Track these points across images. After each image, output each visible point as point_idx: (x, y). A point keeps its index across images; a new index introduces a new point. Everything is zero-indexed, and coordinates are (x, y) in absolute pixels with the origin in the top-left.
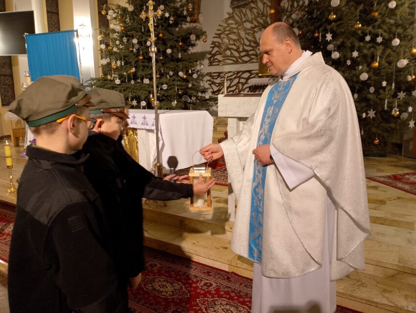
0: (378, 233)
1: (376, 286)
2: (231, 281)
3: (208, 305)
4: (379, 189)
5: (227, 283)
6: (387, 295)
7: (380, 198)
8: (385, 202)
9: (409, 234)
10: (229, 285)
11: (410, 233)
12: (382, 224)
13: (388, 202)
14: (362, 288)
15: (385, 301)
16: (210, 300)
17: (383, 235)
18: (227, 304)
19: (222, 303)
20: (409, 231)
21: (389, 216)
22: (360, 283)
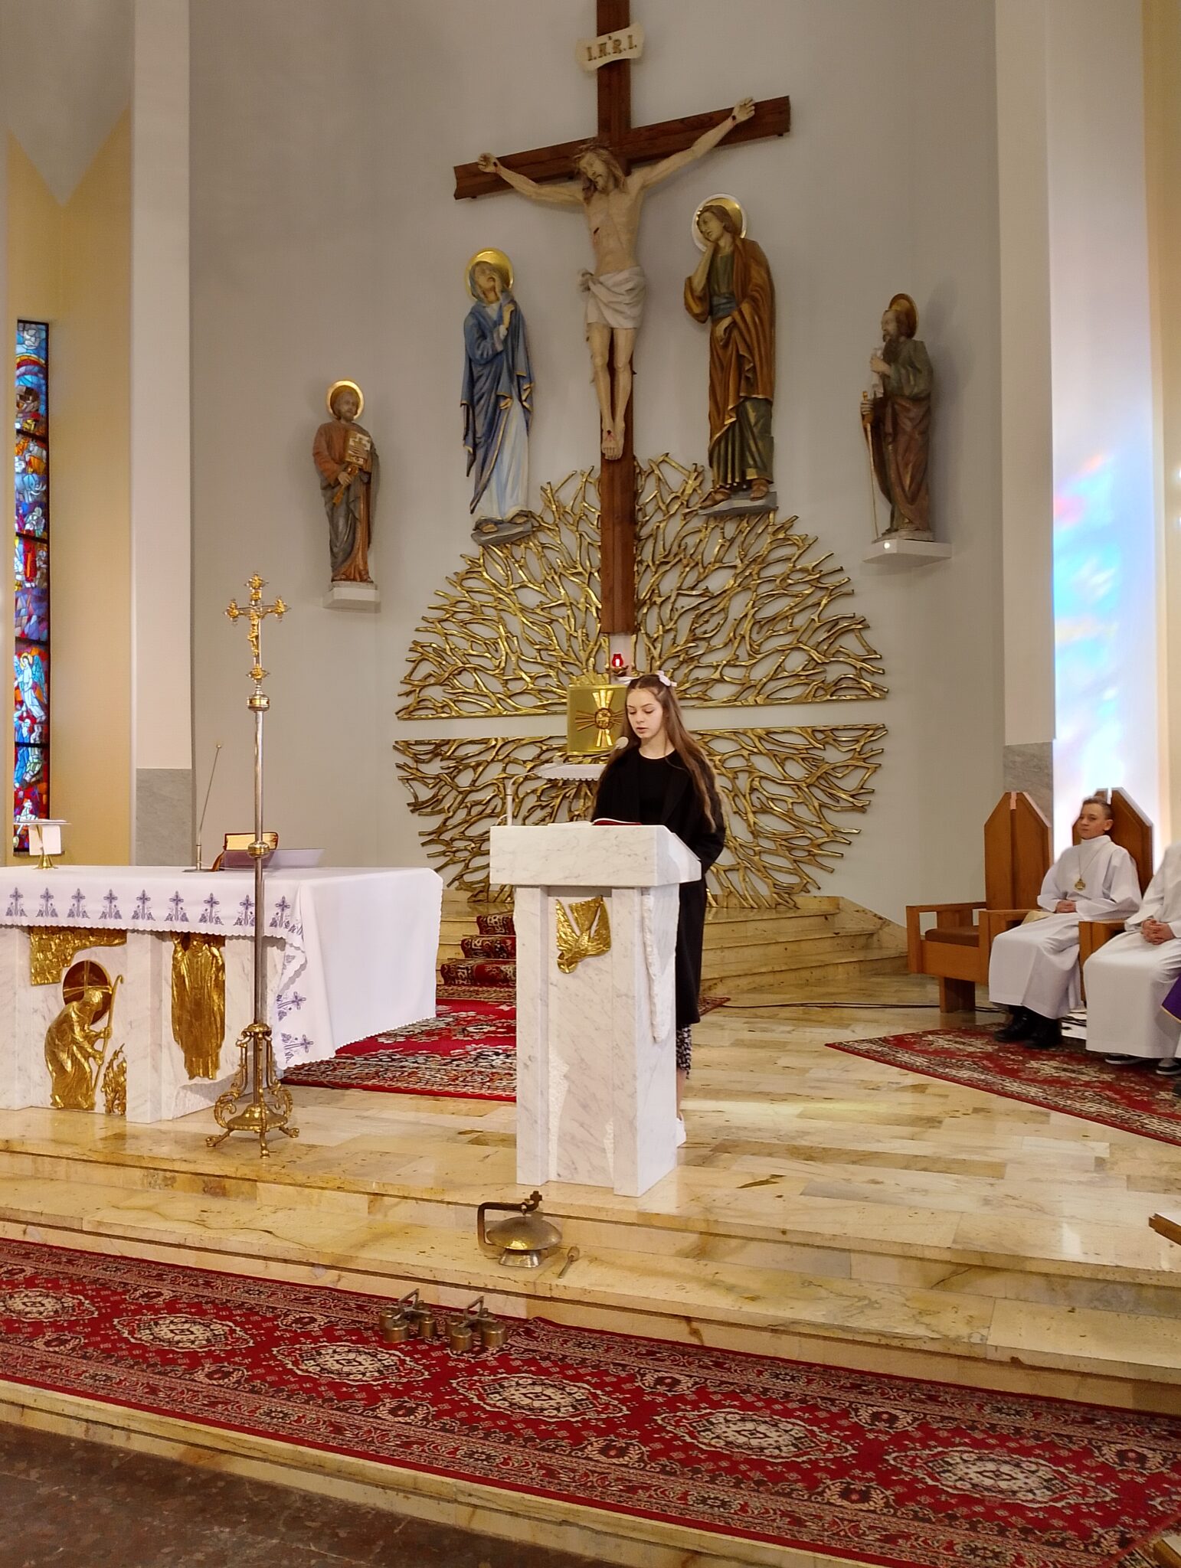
0: (913, 1190)
1: (905, 1305)
2: (536, 1338)
3: (485, 1390)
4: (927, 1091)
5: (526, 1342)
6: (926, 1319)
7: (928, 1113)
8: (940, 1122)
9: (989, 1187)
10: (533, 1345)
11: (992, 1185)
12: (925, 1170)
13: (947, 1121)
14: (868, 1311)
15: (921, 1331)
16: (488, 1379)
17: (926, 1192)
18: (534, 1384)
19: (521, 1382)
20: (992, 1181)
21: (945, 1152)
22: (866, 1302)
